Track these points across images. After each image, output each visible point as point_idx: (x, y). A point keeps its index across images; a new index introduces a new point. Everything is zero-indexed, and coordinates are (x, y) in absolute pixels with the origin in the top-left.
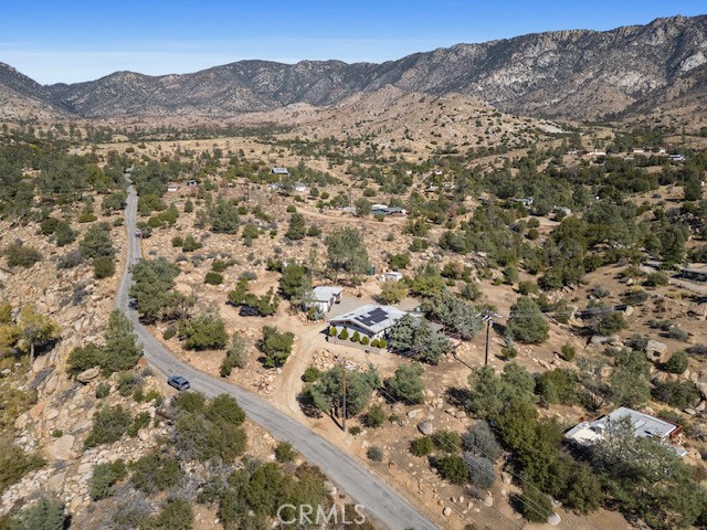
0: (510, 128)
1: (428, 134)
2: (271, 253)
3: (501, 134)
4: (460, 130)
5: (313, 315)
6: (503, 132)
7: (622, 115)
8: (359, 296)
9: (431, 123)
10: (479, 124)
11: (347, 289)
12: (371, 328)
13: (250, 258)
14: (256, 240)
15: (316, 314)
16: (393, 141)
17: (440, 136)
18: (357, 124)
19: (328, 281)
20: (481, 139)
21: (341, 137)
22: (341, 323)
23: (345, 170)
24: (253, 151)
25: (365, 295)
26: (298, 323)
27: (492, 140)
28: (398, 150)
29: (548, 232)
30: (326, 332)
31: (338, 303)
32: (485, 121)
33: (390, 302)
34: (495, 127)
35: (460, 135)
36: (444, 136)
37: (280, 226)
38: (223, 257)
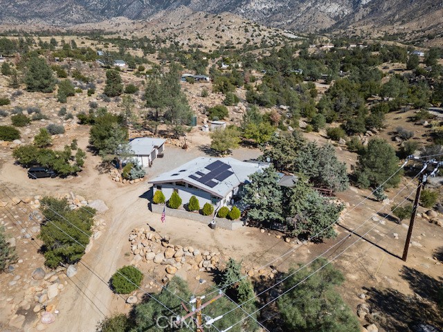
0: (266, 34)
1: (213, 36)
2: (86, 108)
3: (261, 37)
4: (235, 34)
5: (129, 173)
6: (263, 36)
7: (329, 30)
8: (184, 147)
9: (214, 30)
10: (246, 31)
11: (170, 141)
12: (215, 190)
13: (62, 113)
14: (73, 98)
15: (133, 171)
16: (189, 39)
17: (221, 37)
18: (163, 31)
19: (148, 132)
20: (249, 41)
21: (152, 38)
22: (169, 184)
23: (157, 57)
24: (83, 43)
25: (191, 147)
26: (110, 183)
27: (255, 41)
28: (194, 46)
29: (323, 92)
30: (148, 195)
31: (160, 156)
32: (250, 28)
33: (222, 152)
34: (257, 33)
35: (235, 37)
36: (224, 38)
37: (98, 86)
38: (30, 112)
